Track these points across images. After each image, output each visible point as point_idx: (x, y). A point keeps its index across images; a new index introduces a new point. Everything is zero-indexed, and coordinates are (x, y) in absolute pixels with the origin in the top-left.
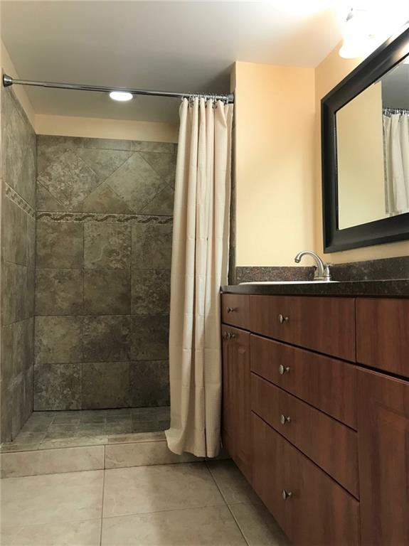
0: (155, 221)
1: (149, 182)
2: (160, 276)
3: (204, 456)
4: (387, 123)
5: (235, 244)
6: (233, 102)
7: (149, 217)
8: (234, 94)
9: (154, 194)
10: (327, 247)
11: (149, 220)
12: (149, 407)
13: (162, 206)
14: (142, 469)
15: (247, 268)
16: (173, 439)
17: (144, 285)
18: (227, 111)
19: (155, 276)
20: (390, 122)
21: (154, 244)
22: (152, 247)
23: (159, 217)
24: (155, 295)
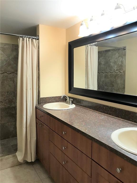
0: (6, 73)
1: (3, 59)
2: (9, 93)
3: (31, 161)
4: (87, 49)
5: (40, 90)
6: (38, 39)
7: (3, 72)
8: (38, 36)
9: (5, 63)
10: (70, 91)
11: (3, 73)
12: (6, 139)
13: (8, 68)
14: (9, 169)
15: (44, 98)
16: (20, 157)
17: (2, 97)
18: (36, 43)
19: (6, 94)
20: (88, 48)
21: (6, 82)
22: (5, 83)
23: (7, 72)
24: (7, 100)
